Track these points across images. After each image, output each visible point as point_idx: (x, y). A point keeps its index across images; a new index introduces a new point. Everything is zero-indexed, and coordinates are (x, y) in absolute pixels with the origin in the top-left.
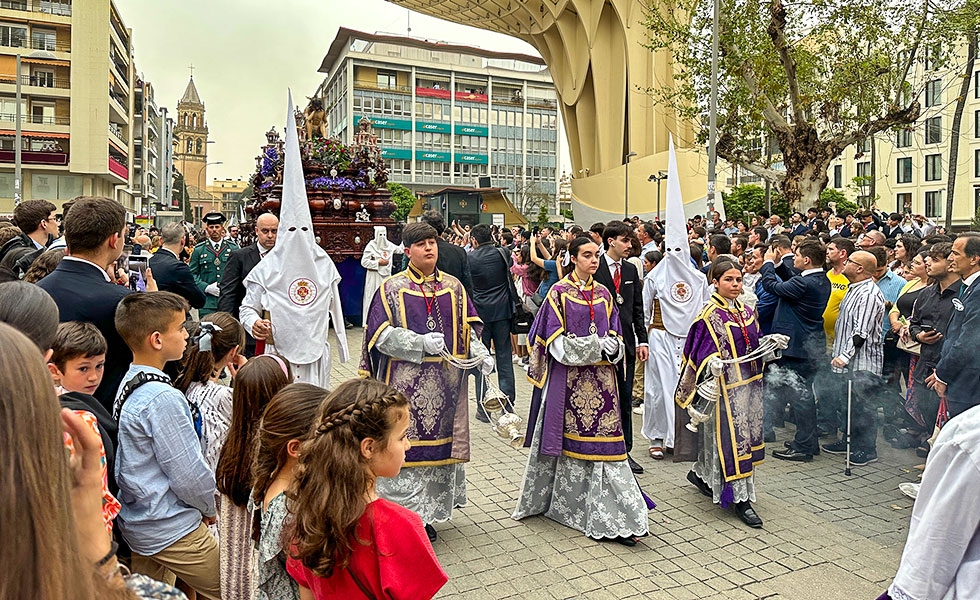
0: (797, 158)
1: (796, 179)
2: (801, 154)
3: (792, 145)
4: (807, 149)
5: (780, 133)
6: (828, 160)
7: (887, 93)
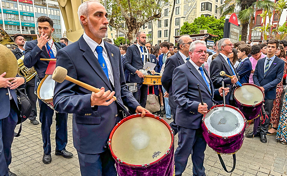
0: (131, 27)
1: (131, 33)
2: (132, 26)
3: (130, 23)
4: (133, 24)
5: (126, 19)
6: (139, 28)
7: (154, 9)
